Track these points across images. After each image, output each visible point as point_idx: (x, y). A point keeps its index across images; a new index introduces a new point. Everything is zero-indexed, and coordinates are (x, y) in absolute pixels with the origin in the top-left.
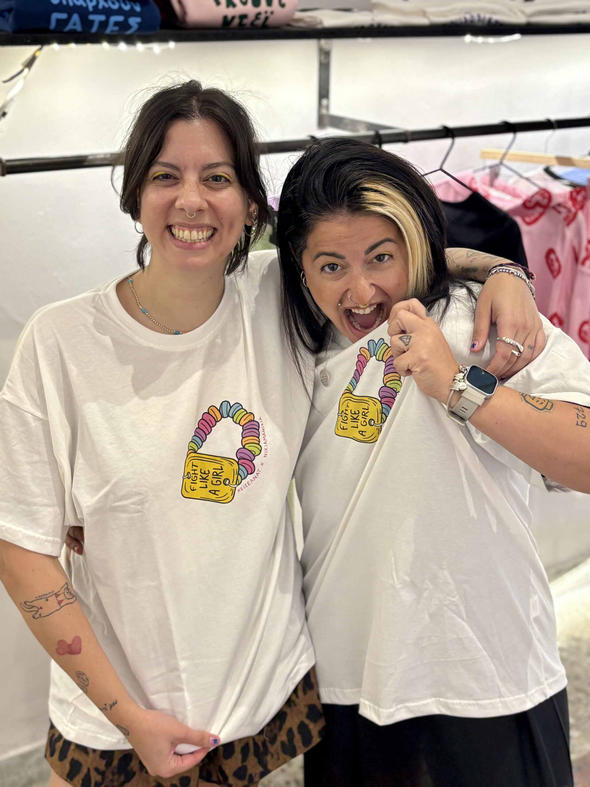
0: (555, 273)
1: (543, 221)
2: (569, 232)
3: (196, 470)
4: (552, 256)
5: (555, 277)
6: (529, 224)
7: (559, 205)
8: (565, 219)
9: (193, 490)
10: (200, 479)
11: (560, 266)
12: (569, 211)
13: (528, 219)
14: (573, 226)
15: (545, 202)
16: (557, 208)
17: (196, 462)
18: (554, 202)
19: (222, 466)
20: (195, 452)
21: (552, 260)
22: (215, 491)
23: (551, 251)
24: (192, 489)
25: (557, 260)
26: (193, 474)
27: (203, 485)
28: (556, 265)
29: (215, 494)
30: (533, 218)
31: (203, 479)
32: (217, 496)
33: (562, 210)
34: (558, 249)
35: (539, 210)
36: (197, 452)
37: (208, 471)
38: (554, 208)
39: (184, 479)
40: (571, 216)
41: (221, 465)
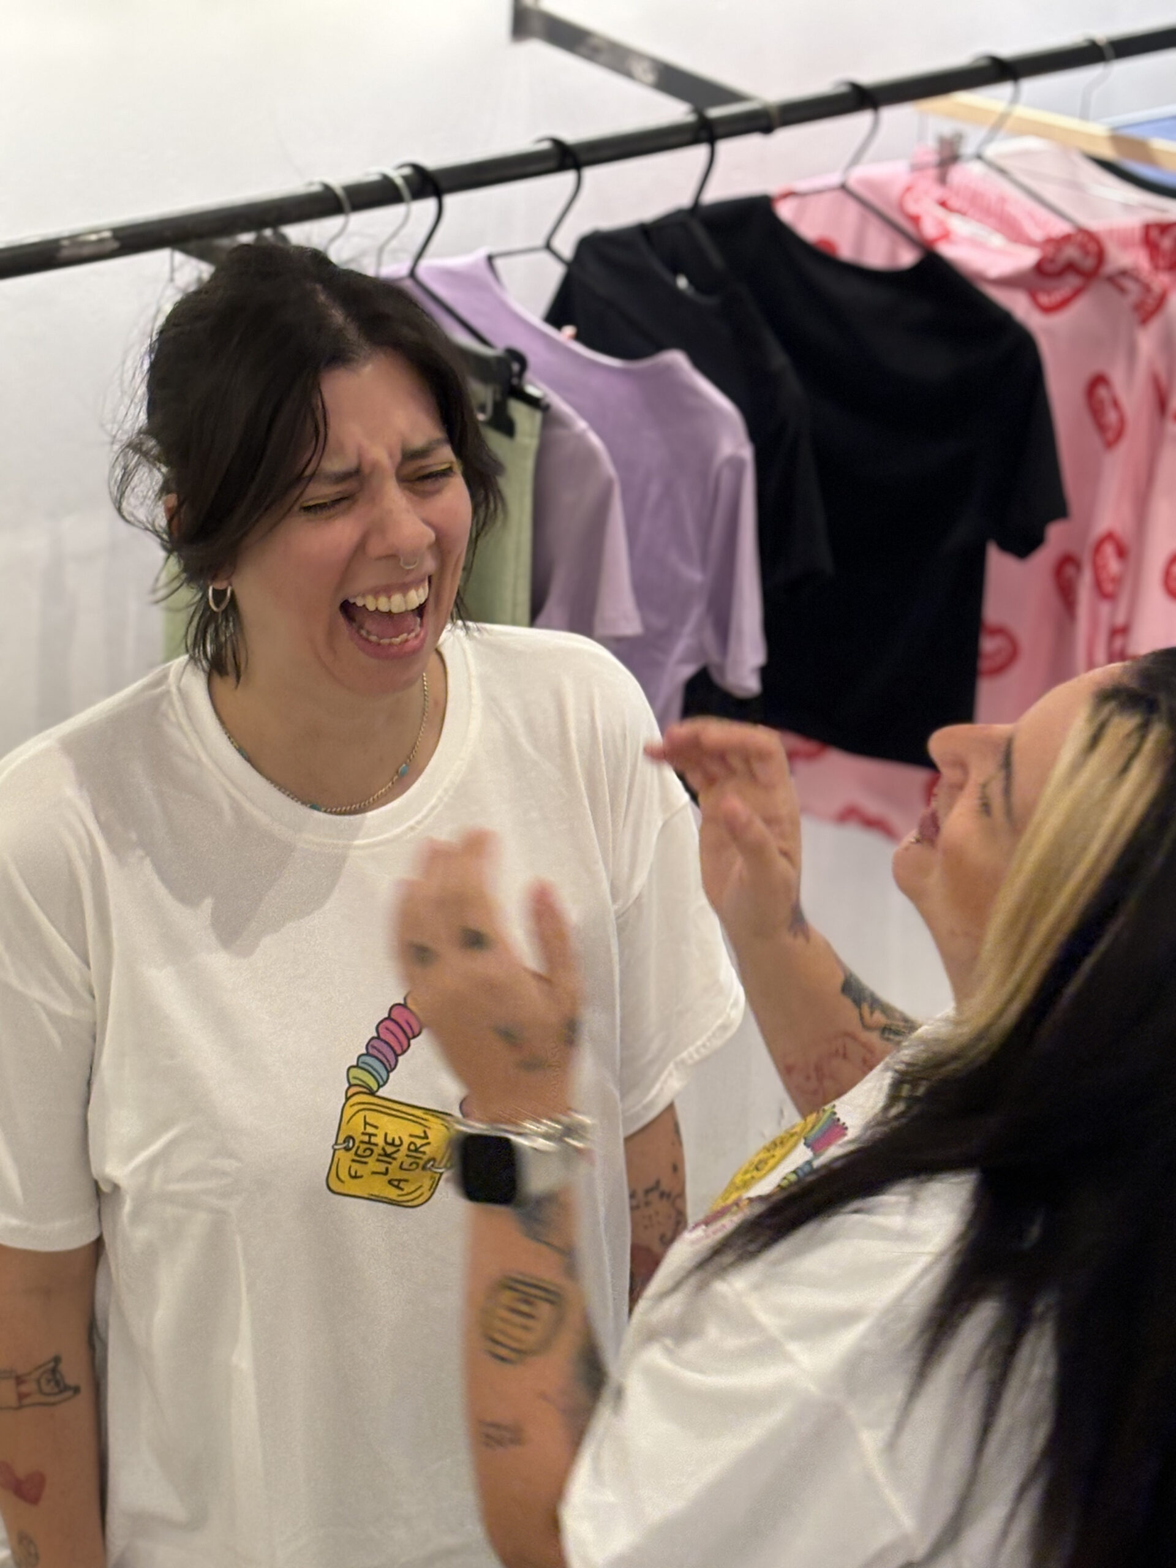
0: (1110, 435)
1: (1081, 307)
2: (1147, 341)
3: (375, 1135)
4: (1102, 392)
5: (1110, 445)
6: (1047, 310)
7: (1124, 273)
8: (1138, 307)
9: (355, 1177)
10: (380, 1155)
11: (1122, 421)
12: (1147, 288)
13: (1044, 299)
14: (1155, 326)
15: (1088, 263)
16: (1118, 280)
17: (372, 1117)
18: (1110, 267)
19: (427, 1130)
20: (372, 1093)
21: (1101, 402)
22: (400, 1181)
23: (1099, 381)
24: (353, 1173)
25: (1116, 404)
26: (362, 1142)
27: (382, 1167)
28: (1112, 417)
29: (398, 1187)
30: (1057, 297)
31: (386, 1155)
32: (400, 1192)
33: (1129, 285)
34: (1118, 376)
35: (1072, 281)
36: (378, 1094)
37: (400, 1138)
38: (1112, 280)
39: (335, 1150)
40: (1151, 302)
41: (423, 1128)
